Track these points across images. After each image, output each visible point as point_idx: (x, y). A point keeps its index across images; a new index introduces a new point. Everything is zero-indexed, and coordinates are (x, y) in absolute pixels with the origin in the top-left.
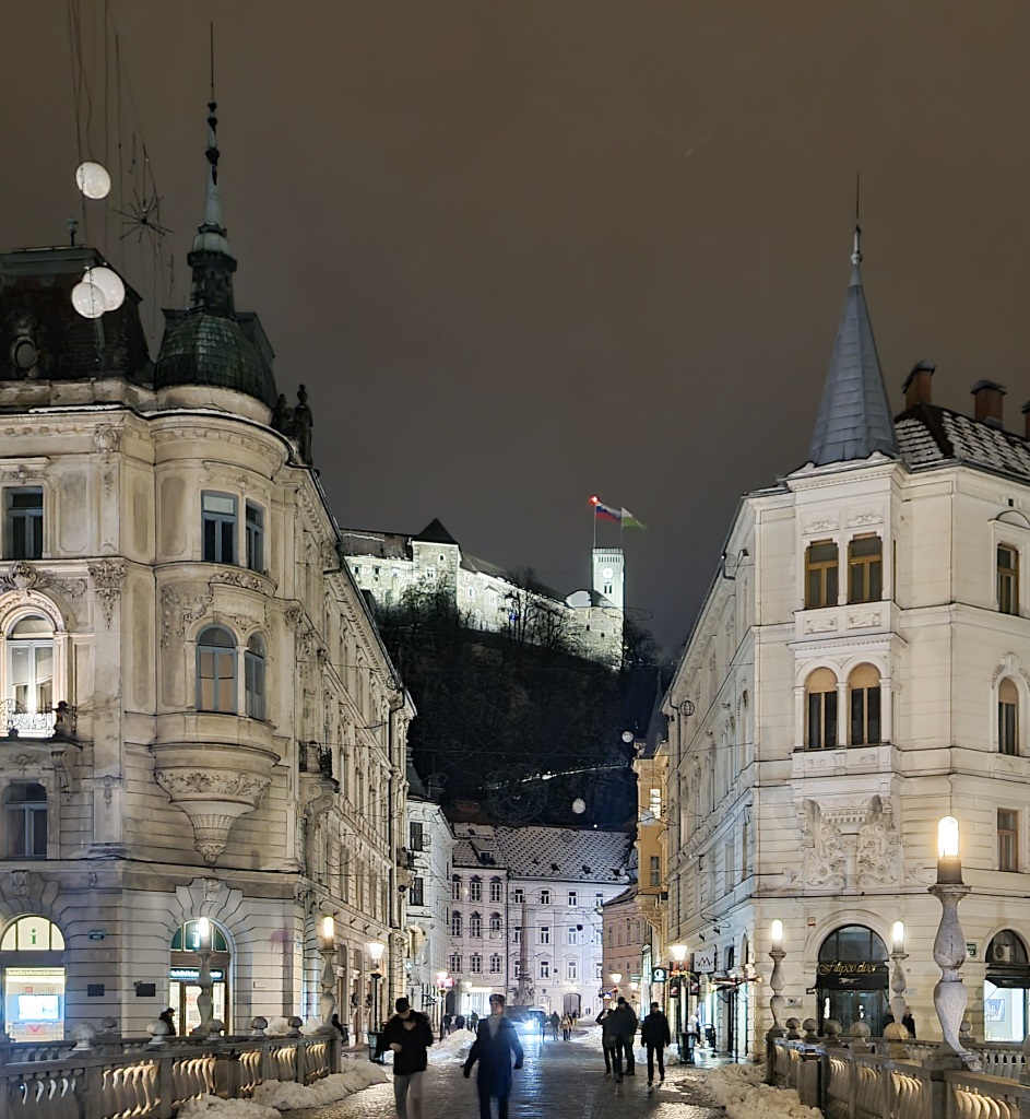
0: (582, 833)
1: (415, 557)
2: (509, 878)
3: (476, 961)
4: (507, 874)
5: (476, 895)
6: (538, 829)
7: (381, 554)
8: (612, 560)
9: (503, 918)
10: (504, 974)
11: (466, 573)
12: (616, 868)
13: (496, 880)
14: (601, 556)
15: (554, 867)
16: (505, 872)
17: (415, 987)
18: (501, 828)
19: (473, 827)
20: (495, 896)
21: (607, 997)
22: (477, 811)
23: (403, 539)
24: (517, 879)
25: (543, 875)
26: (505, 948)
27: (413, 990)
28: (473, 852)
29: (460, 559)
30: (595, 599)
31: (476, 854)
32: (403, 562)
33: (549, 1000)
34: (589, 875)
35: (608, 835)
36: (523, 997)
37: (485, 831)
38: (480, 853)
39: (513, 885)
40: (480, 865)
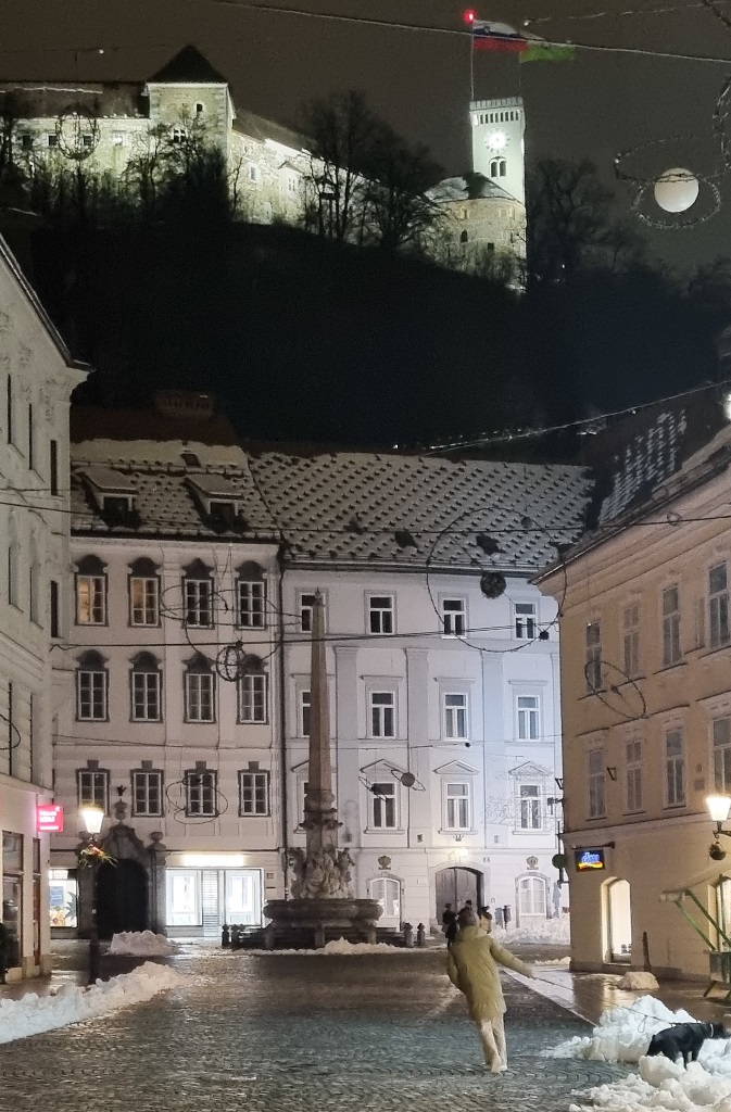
0: (472, 465)
1: (152, 110)
2: (283, 563)
3: (201, 782)
4: (280, 556)
5: (198, 611)
6: (361, 459)
7: (95, 111)
8: (506, 118)
9: (271, 668)
10: (276, 818)
11: (243, 137)
13: (250, 570)
14: (484, 113)
15: (403, 539)
16: (273, 549)
18: (269, 456)
19: (196, 448)
20: (249, 615)
21: (588, 861)
22: (208, 413)
23: (134, 89)
24: (305, 567)
25: (373, 556)
26: (276, 751)
28: (190, 504)
29: (232, 116)
30: (476, 186)
31: (199, 506)
32: (132, 120)
33: (399, 891)
34: (496, 556)
35: (538, 469)
36: (319, 875)
37: (232, 456)
38: (207, 503)
39: (298, 583)
40: (205, 532)
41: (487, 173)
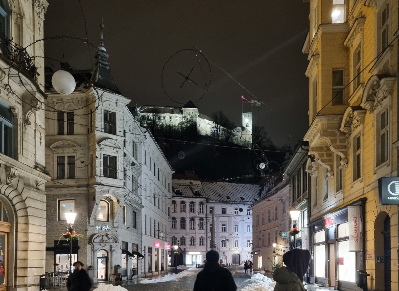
0: (240, 185)
1: (183, 113)
2: (207, 202)
3: (193, 241)
4: (207, 200)
5: (192, 210)
6: (221, 183)
7: (172, 112)
8: (249, 116)
9: (205, 220)
10: (205, 246)
11: (200, 119)
12: (255, 198)
13: (201, 203)
14: (245, 115)
15: (228, 198)
16: (205, 199)
17: (113, 245)
18: (205, 182)
19: (192, 181)
20: (201, 211)
21: (256, 253)
22: (194, 175)
23: (180, 108)
24: (211, 203)
25: (223, 201)
26: (206, 234)
27: (111, 247)
28: (191, 191)
29: (198, 114)
30: (243, 129)
31: (193, 192)
32: (179, 115)
33: (226, 258)
34: (244, 201)
35: (251, 185)
37: (198, 183)
38: (194, 191)
39: (210, 205)
40: (194, 196)
41: (245, 127)
